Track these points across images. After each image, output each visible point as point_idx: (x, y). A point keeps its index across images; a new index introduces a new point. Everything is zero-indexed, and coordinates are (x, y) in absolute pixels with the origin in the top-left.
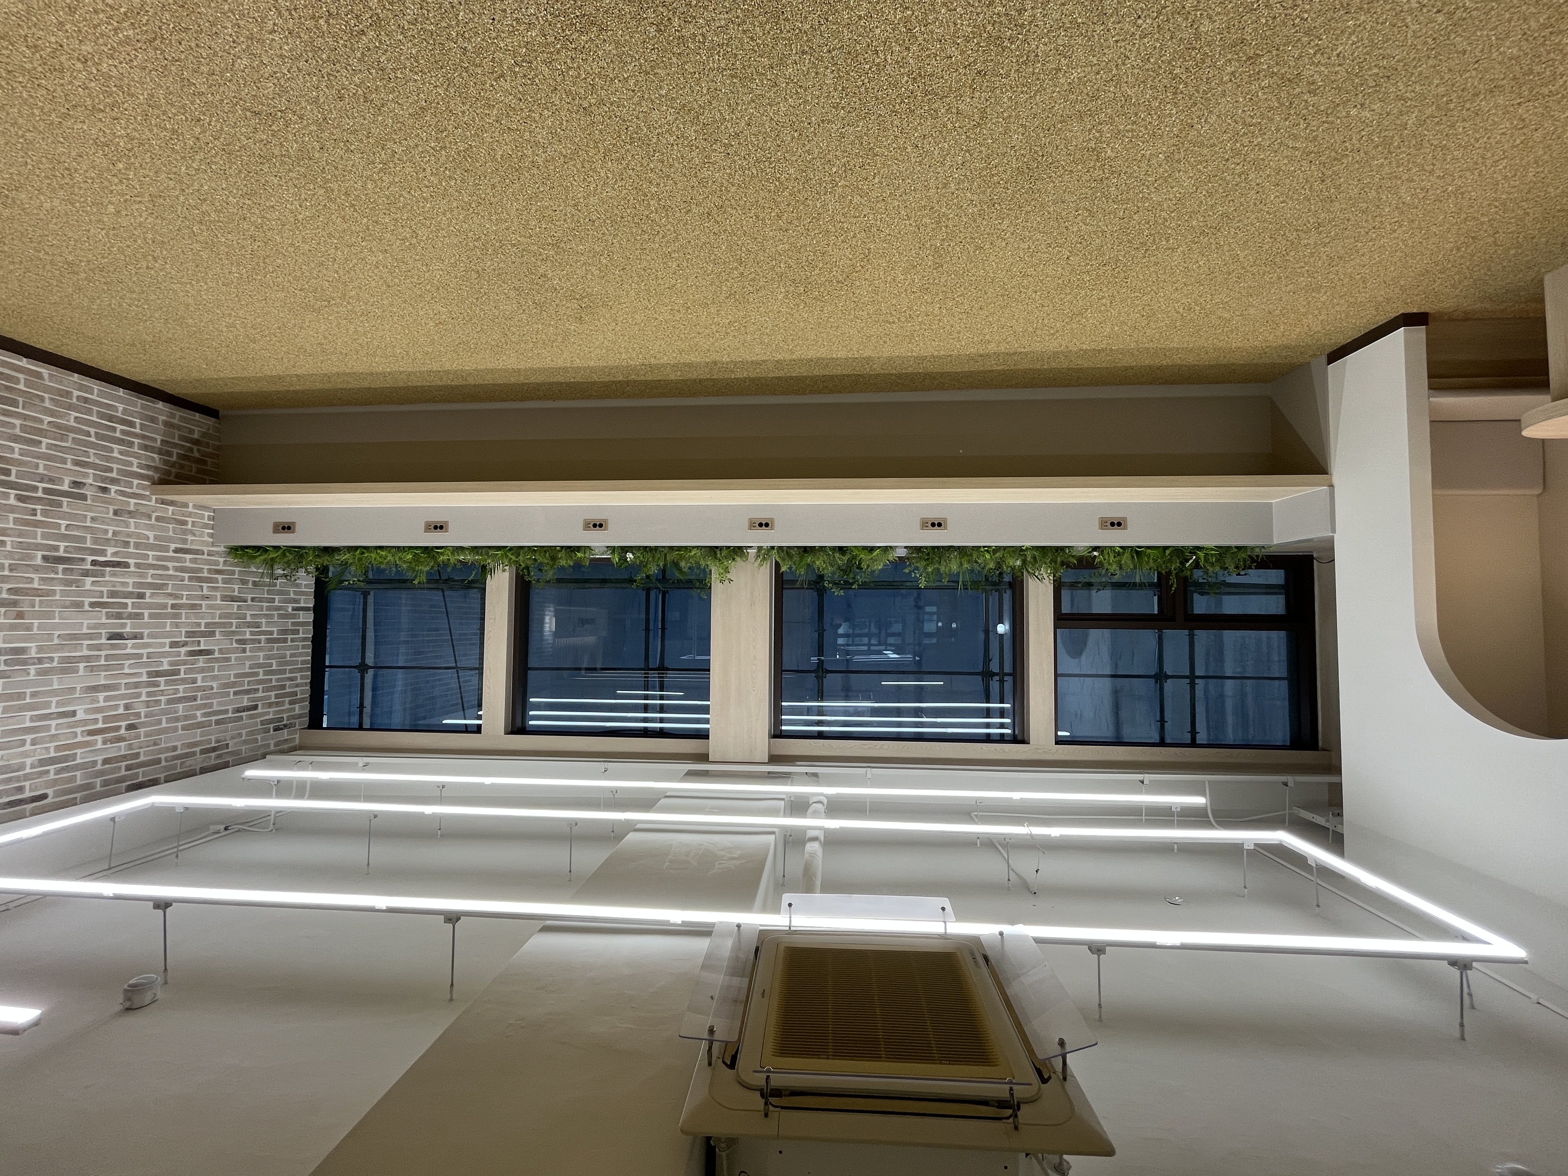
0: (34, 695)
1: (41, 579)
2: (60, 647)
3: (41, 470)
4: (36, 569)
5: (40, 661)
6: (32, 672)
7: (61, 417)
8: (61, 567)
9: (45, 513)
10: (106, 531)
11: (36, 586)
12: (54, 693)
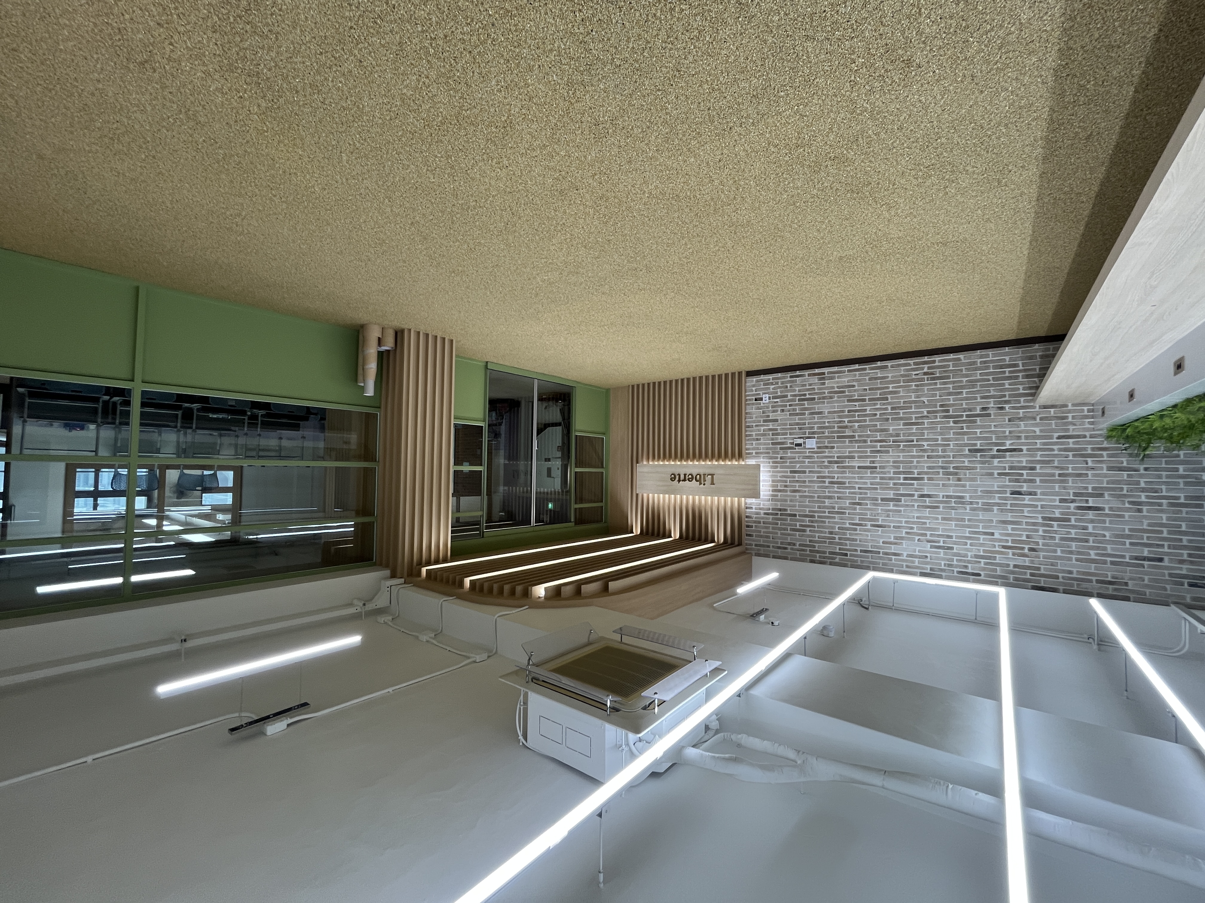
0: (969, 520)
1: (969, 461)
2: (981, 497)
3: (964, 406)
4: (965, 456)
5: (971, 503)
6: (968, 509)
7: (971, 376)
8: (979, 454)
9: (968, 427)
10: (1005, 432)
11: (966, 464)
12: (981, 521)
